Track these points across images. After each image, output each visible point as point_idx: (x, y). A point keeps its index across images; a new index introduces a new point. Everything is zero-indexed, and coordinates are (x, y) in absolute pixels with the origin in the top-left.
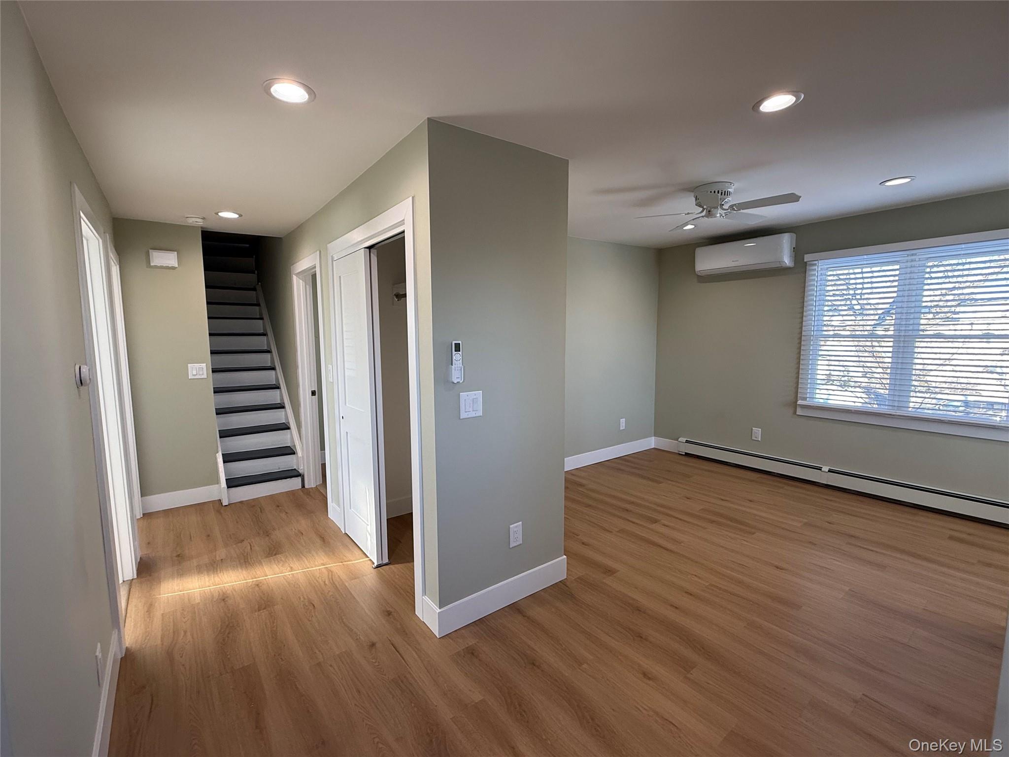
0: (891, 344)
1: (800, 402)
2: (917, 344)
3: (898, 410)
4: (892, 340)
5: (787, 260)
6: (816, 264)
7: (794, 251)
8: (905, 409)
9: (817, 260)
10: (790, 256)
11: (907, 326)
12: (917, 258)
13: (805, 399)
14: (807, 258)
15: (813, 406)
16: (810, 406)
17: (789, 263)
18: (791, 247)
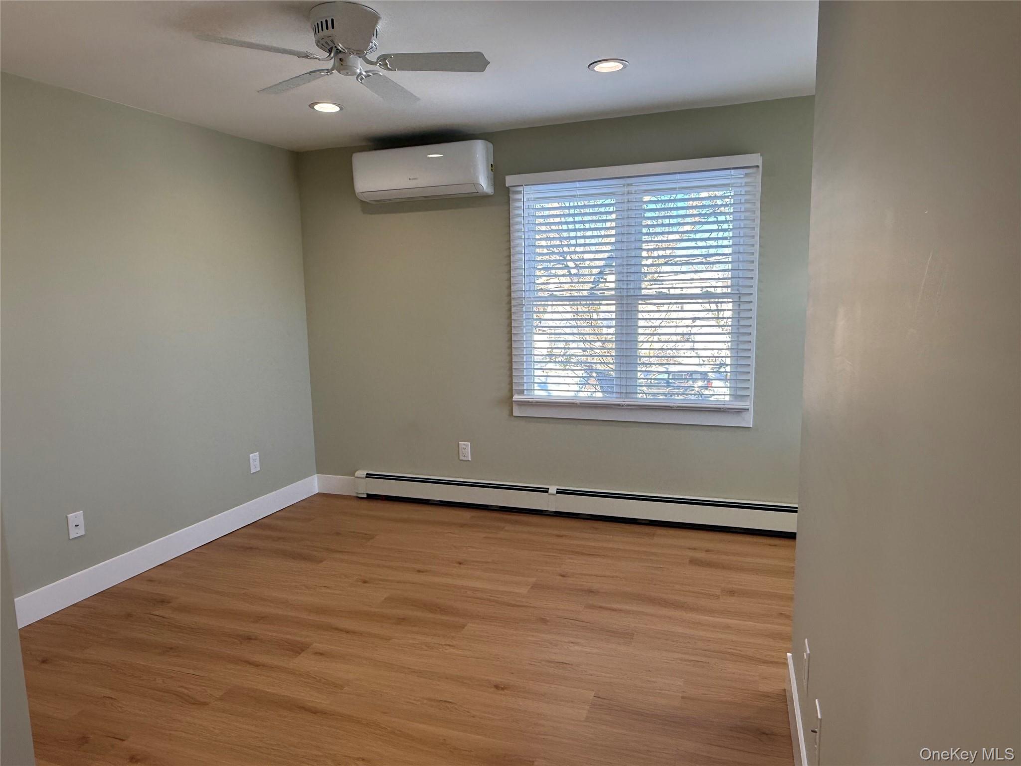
0: (613, 308)
1: (516, 397)
2: (640, 308)
3: (626, 398)
4: (614, 302)
5: (484, 183)
6: (521, 191)
7: (492, 170)
8: (634, 396)
9: (522, 185)
10: (488, 177)
11: (628, 282)
12: (633, 189)
13: (521, 392)
14: (510, 180)
15: (532, 402)
16: (528, 402)
17: (487, 187)
18: (487, 163)
